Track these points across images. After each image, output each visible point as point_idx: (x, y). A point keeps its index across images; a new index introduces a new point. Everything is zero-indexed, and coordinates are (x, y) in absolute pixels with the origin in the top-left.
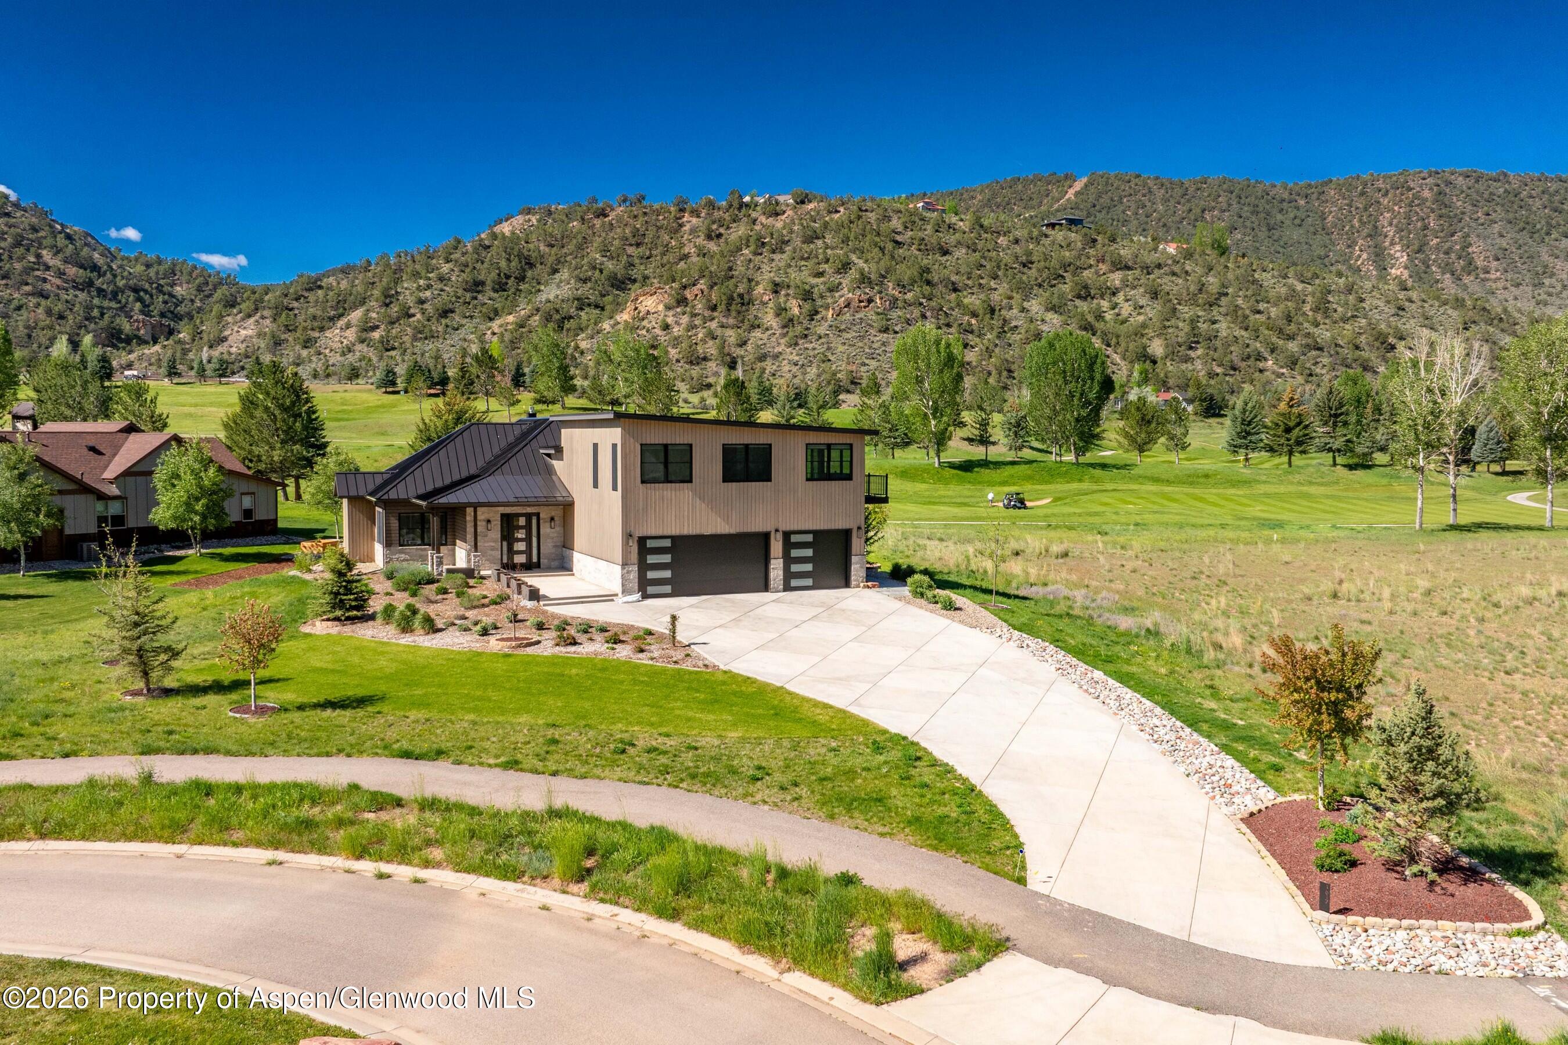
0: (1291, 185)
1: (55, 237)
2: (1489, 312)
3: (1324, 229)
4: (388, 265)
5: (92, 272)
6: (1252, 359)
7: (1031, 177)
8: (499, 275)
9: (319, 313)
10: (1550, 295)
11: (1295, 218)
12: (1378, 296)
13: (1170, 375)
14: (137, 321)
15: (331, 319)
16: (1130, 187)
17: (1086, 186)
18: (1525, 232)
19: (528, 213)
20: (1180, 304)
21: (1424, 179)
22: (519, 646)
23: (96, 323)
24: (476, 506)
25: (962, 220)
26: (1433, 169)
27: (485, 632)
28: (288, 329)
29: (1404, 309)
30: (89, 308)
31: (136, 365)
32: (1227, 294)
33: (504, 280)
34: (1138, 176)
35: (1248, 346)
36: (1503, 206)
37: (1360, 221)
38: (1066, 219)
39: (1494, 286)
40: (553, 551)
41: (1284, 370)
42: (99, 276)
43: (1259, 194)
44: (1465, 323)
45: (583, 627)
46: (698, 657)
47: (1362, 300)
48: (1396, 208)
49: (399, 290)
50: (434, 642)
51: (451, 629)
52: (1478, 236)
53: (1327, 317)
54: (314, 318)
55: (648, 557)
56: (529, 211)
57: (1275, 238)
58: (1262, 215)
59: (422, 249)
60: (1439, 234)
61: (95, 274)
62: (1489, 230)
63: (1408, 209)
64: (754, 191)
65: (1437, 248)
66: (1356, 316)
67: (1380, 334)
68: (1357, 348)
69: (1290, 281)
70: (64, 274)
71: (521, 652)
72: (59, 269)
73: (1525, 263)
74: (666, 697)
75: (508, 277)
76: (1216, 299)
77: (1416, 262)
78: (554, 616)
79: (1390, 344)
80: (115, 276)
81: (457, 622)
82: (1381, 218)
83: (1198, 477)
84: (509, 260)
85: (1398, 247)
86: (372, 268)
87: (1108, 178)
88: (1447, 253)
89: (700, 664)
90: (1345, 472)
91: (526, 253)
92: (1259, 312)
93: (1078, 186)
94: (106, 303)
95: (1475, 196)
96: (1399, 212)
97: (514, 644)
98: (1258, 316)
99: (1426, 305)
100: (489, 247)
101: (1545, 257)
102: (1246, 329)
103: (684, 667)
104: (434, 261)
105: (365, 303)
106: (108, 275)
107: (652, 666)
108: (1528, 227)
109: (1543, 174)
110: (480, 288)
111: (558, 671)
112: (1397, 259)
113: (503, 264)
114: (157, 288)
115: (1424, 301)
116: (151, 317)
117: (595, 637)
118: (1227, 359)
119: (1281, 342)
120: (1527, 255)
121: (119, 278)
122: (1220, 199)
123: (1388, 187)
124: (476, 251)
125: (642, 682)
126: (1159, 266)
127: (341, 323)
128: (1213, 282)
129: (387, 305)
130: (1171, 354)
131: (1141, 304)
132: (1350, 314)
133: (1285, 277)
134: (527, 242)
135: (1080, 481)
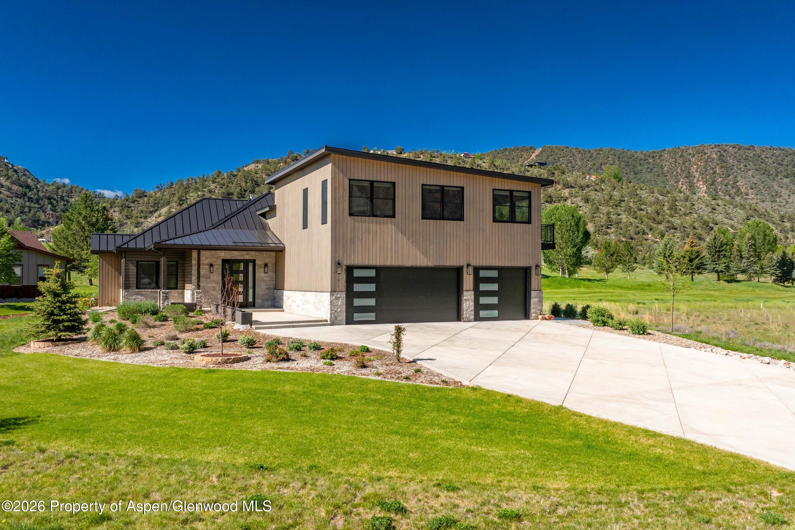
0: (645, 152)
1: (8, 171)
2: (757, 211)
3: (663, 174)
4: (182, 185)
5: (26, 188)
6: (641, 233)
7: (513, 148)
8: (241, 190)
9: (145, 209)
10: (780, 206)
11: (648, 168)
12: (701, 203)
13: (599, 241)
14: (48, 214)
15: (151, 212)
16: (564, 153)
17: (541, 152)
18: (765, 175)
19: (257, 163)
20: (600, 205)
21: (712, 148)
22: (226, 362)
23: (26, 215)
24: (200, 249)
25: (484, 162)
26: (717, 144)
27: (192, 350)
28: (127, 217)
29: (715, 210)
30: (23, 207)
31: (46, 236)
32: (624, 201)
33: (244, 193)
34: (567, 147)
35: (638, 227)
36: (753, 162)
37: (681, 169)
38: (538, 163)
39: (751, 202)
40: (266, 292)
41: (658, 240)
42: (30, 191)
43: (629, 156)
44: (748, 217)
45: (295, 345)
46: (430, 373)
47: (693, 205)
48: (699, 163)
49: (187, 197)
50: (137, 359)
51: (159, 348)
52: (742, 177)
53: (676, 213)
54: (142, 212)
55: (355, 285)
56: (257, 162)
57: (638, 178)
58: (631, 167)
59: (201, 177)
60: (722, 176)
61: (28, 190)
62: (747, 174)
63: (705, 164)
64: (375, 148)
65: (721, 183)
66: (691, 213)
67: (705, 221)
68: (695, 228)
69: (655, 195)
70: (11, 190)
71: (227, 368)
72: (8, 187)
73: (766, 190)
74: (415, 421)
75: (246, 191)
76: (619, 203)
77: (711, 190)
78: (265, 337)
79: (710, 227)
80: (38, 191)
81: (166, 342)
82: (692, 168)
83: (644, 286)
84: (246, 182)
85: (701, 183)
86: (174, 186)
87: (552, 149)
88: (726, 185)
89: (436, 379)
90: (726, 284)
91: (255, 179)
92: (641, 210)
93: (537, 152)
94: (33, 205)
95: (738, 157)
96: (701, 165)
97: (220, 359)
98: (641, 212)
99: (726, 207)
100: (236, 176)
101: (776, 187)
102: (636, 219)
103: (418, 383)
104: (207, 183)
105: (169, 204)
106: (35, 190)
107: (381, 382)
108: (766, 173)
109: (772, 147)
110: (231, 196)
111: (269, 387)
112: (701, 188)
113: (243, 184)
114: (61, 198)
115: (725, 205)
116: (57, 212)
117: (309, 354)
118: (628, 233)
119: (655, 225)
120: (767, 186)
121: (40, 192)
122: (609, 159)
123: (694, 152)
124: (229, 177)
125: (375, 401)
126: (588, 186)
127: (156, 214)
128: (616, 194)
129: (181, 205)
130: (598, 231)
131: (580, 205)
132: (688, 212)
133: (653, 193)
134: (256, 173)
135: (578, 287)
